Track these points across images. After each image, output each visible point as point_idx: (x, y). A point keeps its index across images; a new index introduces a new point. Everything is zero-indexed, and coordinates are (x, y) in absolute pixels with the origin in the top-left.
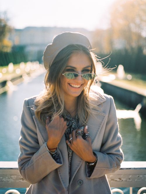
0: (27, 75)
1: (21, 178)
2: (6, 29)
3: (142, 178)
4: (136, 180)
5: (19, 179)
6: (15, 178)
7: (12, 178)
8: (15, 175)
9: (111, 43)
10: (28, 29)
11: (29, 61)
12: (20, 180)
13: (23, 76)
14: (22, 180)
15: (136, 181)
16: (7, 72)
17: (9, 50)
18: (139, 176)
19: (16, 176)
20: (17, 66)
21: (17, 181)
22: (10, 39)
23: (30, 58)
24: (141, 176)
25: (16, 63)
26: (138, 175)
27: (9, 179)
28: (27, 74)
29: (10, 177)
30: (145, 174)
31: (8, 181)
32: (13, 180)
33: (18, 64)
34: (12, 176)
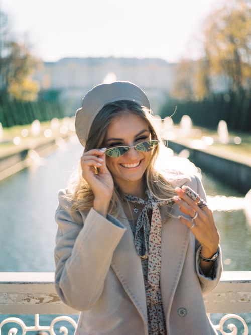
0: (63, 140)
1: (25, 298)
2: (28, 63)
3: (226, 298)
4: (215, 301)
5: (22, 300)
6: (15, 299)
7: (10, 298)
8: (15, 293)
9: (207, 83)
10: (65, 61)
11: (67, 116)
12: (23, 302)
13: (56, 142)
14: (26, 301)
15: (216, 303)
16: (30, 135)
17: (32, 98)
18: (220, 295)
19: (16, 295)
20: (46, 124)
21: (19, 303)
22: (35, 79)
23: (68, 111)
24: (223, 295)
25: (44, 119)
26: (219, 292)
27: (6, 299)
28: (64, 138)
29: (6, 297)
30: (230, 292)
31: (4, 304)
32: (12, 302)
33: (48, 122)
34: (11, 296)
